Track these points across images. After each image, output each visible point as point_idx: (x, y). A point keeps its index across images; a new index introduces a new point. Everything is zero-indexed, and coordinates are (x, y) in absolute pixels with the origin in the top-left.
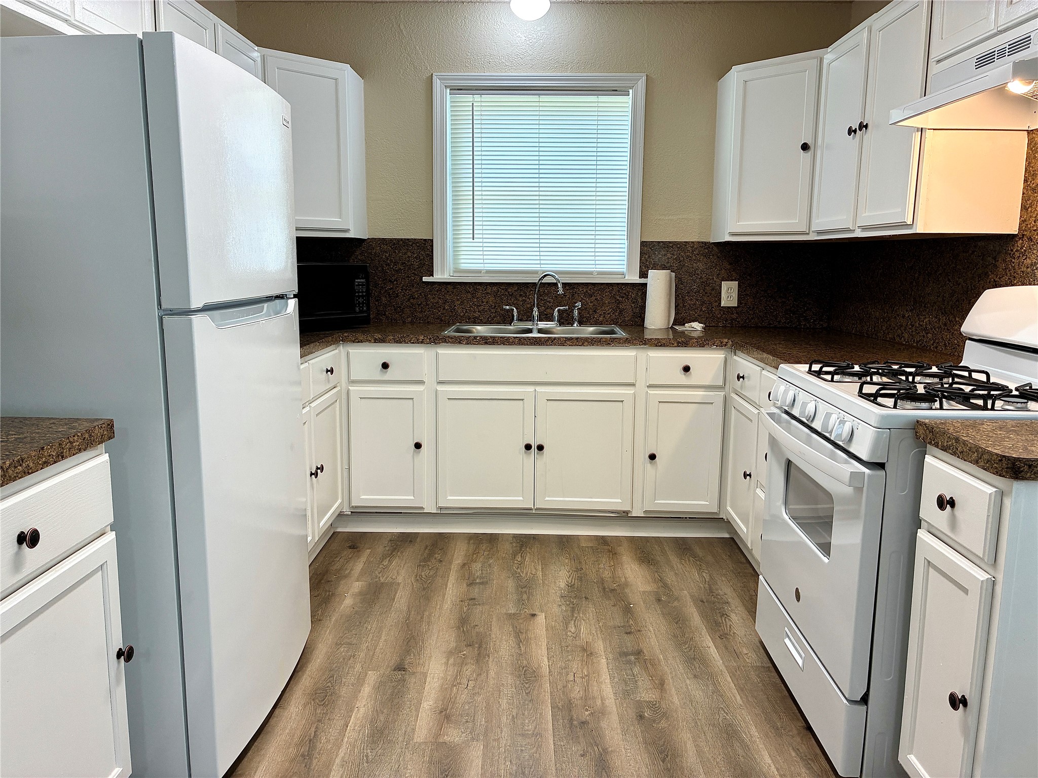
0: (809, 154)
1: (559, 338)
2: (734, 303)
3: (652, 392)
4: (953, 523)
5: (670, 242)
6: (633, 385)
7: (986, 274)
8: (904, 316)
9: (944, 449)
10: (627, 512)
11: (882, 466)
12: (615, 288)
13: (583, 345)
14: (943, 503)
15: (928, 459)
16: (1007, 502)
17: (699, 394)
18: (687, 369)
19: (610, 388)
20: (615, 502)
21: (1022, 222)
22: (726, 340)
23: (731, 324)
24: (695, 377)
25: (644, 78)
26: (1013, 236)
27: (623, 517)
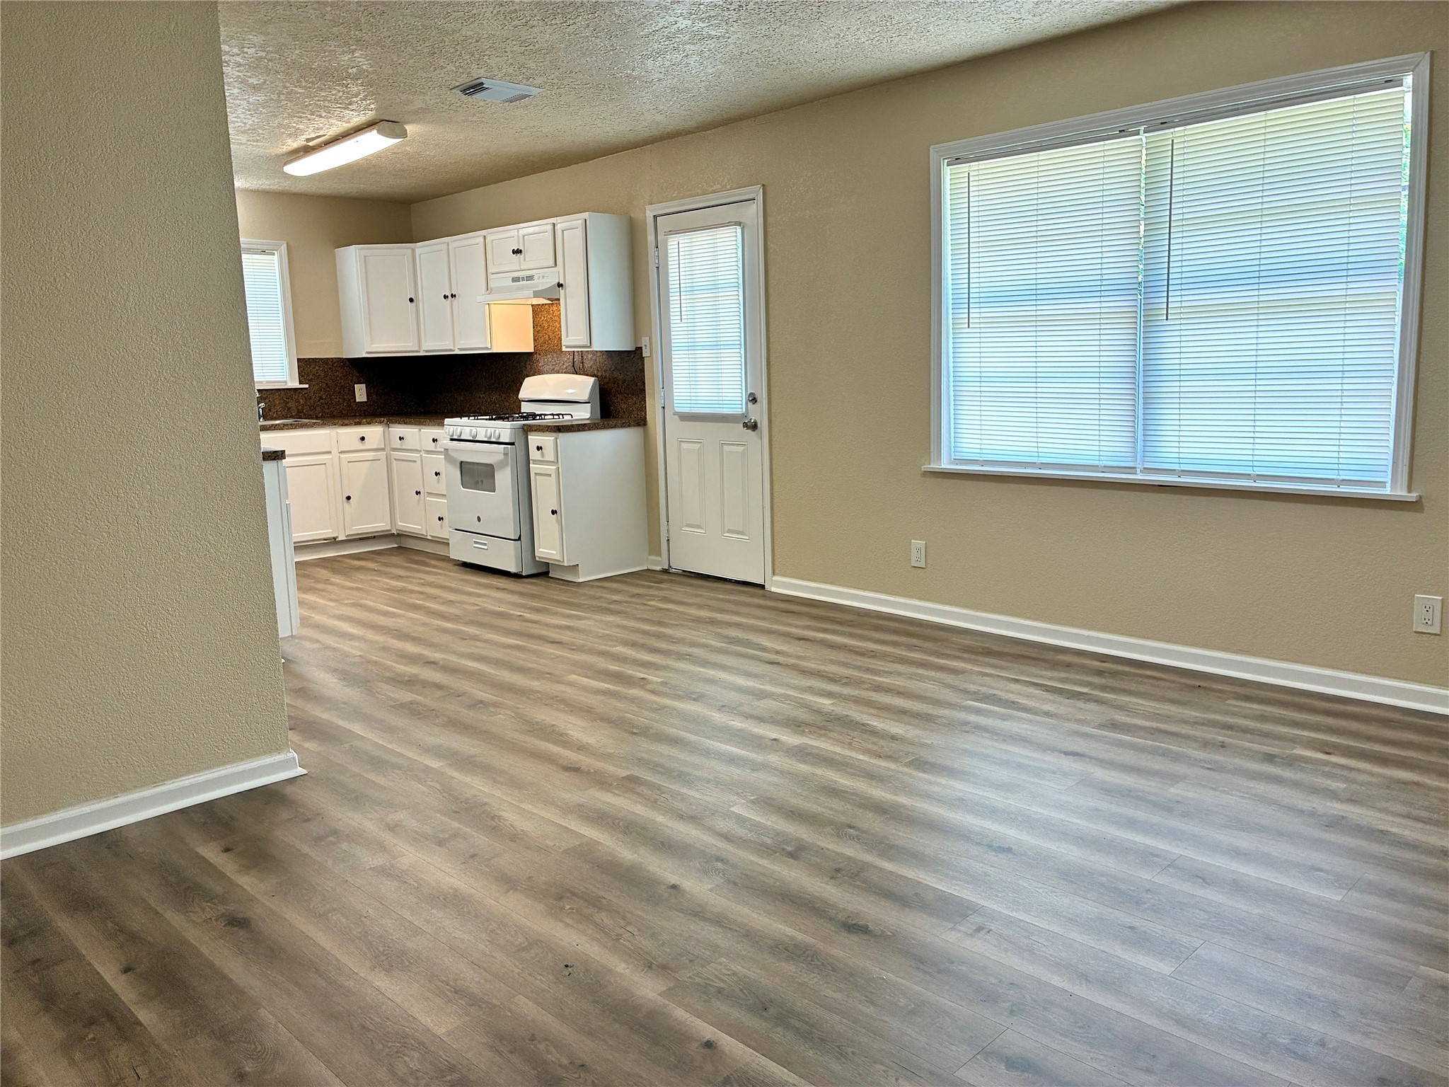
0: (413, 304)
1: (279, 425)
2: (365, 399)
3: (342, 456)
4: (543, 455)
5: (317, 359)
6: (330, 452)
7: (522, 371)
8: (480, 397)
9: (535, 431)
10: (335, 538)
11: (512, 444)
12: (283, 392)
13: (295, 428)
14: (539, 448)
15: (529, 437)
16: (558, 440)
17: (371, 455)
18: (363, 439)
19: (320, 455)
20: (328, 533)
21: (535, 346)
22: (382, 419)
23: (364, 413)
24: (368, 444)
25: (285, 245)
26: (532, 353)
27: (333, 542)
